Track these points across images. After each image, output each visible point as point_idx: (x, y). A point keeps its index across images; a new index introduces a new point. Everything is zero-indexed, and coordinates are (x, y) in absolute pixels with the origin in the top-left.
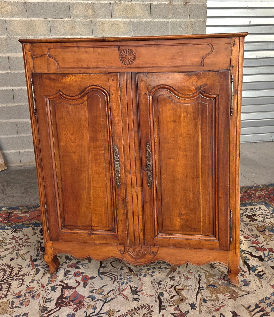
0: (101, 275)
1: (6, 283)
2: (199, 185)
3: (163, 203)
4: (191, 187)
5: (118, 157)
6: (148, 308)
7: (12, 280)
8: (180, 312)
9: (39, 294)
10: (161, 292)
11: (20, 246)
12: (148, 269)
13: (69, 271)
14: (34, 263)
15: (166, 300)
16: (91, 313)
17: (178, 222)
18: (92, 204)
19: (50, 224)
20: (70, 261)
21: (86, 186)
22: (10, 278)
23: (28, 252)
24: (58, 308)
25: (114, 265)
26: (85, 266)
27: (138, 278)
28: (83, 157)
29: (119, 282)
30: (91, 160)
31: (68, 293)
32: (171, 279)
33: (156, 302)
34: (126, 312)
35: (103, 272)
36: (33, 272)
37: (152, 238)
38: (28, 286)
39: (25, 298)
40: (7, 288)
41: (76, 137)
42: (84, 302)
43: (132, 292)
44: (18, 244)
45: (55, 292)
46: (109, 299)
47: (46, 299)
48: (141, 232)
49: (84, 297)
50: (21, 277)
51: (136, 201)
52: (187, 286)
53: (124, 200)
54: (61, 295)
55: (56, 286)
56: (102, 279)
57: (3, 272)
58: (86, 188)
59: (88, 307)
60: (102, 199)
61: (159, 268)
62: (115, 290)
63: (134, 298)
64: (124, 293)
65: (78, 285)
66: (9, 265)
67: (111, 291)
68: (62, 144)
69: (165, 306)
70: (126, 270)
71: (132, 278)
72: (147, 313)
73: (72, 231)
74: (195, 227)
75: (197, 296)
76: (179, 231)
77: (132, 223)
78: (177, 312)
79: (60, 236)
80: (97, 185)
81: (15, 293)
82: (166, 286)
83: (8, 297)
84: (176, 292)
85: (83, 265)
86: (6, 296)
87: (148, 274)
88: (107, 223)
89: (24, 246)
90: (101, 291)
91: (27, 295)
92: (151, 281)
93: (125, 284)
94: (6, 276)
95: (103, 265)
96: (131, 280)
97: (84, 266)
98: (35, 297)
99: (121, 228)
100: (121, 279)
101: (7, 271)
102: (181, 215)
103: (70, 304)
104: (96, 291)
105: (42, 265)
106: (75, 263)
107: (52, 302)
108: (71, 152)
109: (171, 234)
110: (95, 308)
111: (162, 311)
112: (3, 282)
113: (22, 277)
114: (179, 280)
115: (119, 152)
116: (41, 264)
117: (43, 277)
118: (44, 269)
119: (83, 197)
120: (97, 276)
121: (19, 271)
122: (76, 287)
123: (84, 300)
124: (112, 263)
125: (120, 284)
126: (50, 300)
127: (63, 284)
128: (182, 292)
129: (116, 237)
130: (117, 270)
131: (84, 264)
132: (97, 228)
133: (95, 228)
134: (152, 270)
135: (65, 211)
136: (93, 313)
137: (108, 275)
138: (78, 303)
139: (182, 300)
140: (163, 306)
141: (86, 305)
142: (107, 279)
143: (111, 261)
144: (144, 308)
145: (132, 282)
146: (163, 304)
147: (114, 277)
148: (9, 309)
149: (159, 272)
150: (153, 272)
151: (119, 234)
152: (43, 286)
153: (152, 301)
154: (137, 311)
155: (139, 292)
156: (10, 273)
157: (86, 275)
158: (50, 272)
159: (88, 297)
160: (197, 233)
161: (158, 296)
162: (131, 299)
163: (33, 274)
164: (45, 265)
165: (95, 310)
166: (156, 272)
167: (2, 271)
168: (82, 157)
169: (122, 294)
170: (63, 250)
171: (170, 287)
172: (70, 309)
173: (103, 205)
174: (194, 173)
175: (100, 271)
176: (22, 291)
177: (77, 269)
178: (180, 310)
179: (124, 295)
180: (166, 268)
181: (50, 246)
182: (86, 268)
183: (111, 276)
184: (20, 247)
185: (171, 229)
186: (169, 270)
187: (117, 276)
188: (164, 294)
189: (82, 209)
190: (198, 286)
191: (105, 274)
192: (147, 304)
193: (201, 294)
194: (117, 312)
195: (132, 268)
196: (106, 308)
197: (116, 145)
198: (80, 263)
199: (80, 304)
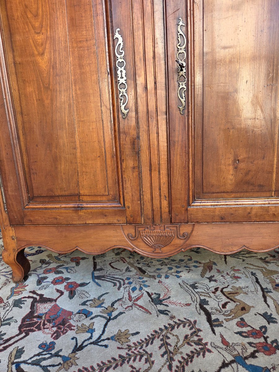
0: (96, 280)
5: (122, 55)
6: (189, 326)
8: (249, 329)
10: (202, 298)
12: (168, 268)
13: (45, 278)
15: (217, 310)
16: (86, 340)
18: (78, 155)
19: (8, 196)
20: (47, 265)
21: (67, 121)
24: (24, 334)
25: (115, 267)
26: (71, 269)
27: (157, 281)
28: (58, 62)
29: (128, 288)
30: (72, 68)
31: (43, 309)
32: (211, 279)
33: (200, 314)
34: (152, 335)
35: (100, 276)
37: (184, 208)
41: (42, 22)
42: (71, 321)
43: (152, 301)
45: (21, 307)
46: (114, 314)
47: (2, 319)
48: (165, 201)
49: (71, 313)
51: (156, 143)
52: (241, 288)
53: (134, 142)
54: (30, 312)
55: (22, 299)
56: (100, 286)
58: (67, 124)
59: (80, 329)
60: (96, 144)
61: (185, 266)
62: (124, 300)
63: (159, 311)
64: (140, 303)
65: (61, 296)
67: (116, 301)
68: (18, 38)
69: (218, 320)
70: (134, 271)
71: (147, 281)
72: (192, 334)
73: (46, 206)
74: (262, 184)
75: (265, 301)
76: (231, 192)
77: (149, 185)
78: (245, 329)
79: (25, 215)
80: (85, 119)
82: (206, 290)
84: (228, 298)
85: (67, 269)
87: (171, 274)
88: (105, 187)
90: (100, 303)
92: (179, 284)
93: (138, 290)
95: (98, 267)
96: (146, 283)
97: (69, 270)
99: (130, 194)
100: (130, 283)
102: (237, 162)
103: (45, 327)
104: (91, 302)
105: (5, 272)
106: (55, 267)
107: (12, 324)
108: (36, 53)
109: (217, 198)
110: (91, 330)
111: (216, 329)
114: (223, 280)
115: (124, 44)
117: (2, 287)
118: (6, 277)
119: (62, 142)
120: (90, 282)
122: (57, 299)
123: (71, 319)
124: (112, 264)
125: (131, 291)
126: (10, 321)
127: (35, 296)
128: (238, 297)
129: (122, 211)
130: (121, 273)
131: (69, 267)
132: (88, 199)
133: (85, 198)
134: (175, 269)
135: (32, 171)
136: (88, 339)
137: (108, 280)
138: (60, 324)
139: (243, 309)
140: (215, 321)
141: (75, 326)
142: (107, 286)
143: (110, 262)
144: (181, 326)
145: (149, 286)
146: (213, 317)
149: (188, 271)
150: (177, 272)
151: (126, 205)
152: (1, 301)
153: (192, 313)
154: (171, 330)
155: (164, 300)
157: (73, 281)
158: (15, 280)
160: (264, 194)
161: (200, 305)
162: (154, 312)
165: (92, 334)
166: (182, 271)
168: (56, 63)
169: (137, 305)
170: (33, 241)
171: (214, 291)
172: (45, 335)
173: (98, 155)
175: (95, 275)
177: (59, 274)
178: (249, 326)
179: (140, 307)
180: (196, 267)
181: (11, 235)
182: (72, 272)
183: (113, 280)
185: (218, 190)
186: (201, 269)
187: (123, 280)
188: (208, 301)
189: (61, 164)
190: (259, 288)
191: (103, 279)
192: (185, 319)
193: (272, 298)
194: (133, 334)
195: (144, 268)
196: (113, 329)
197: (119, 29)
198: (63, 267)
199: (64, 325)
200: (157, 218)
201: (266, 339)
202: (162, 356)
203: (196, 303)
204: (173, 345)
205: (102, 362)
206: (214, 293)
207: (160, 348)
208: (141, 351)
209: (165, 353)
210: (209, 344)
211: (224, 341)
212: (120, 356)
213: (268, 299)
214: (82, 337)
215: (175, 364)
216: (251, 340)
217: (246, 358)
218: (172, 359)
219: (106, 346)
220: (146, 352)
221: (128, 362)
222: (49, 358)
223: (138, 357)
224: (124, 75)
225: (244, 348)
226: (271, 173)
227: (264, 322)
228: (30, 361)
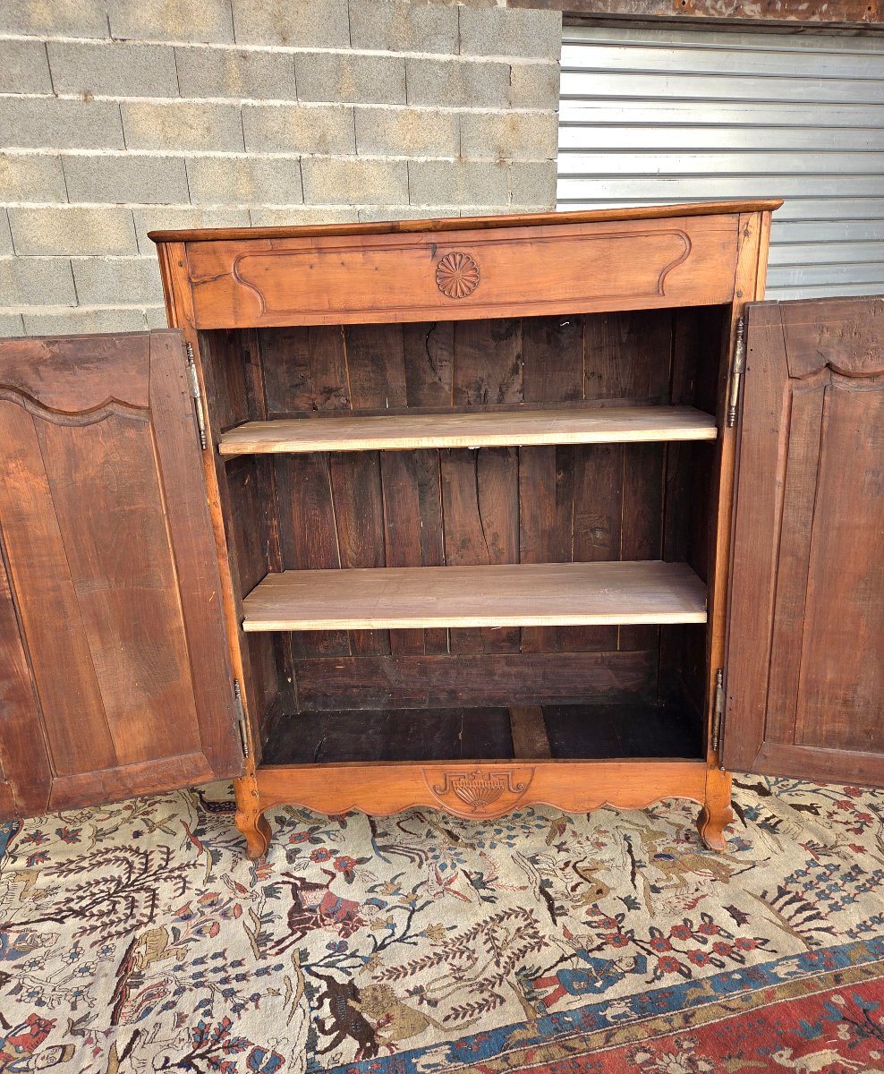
0: (382, 853)
1: (142, 889)
6: (523, 916)
7: (155, 880)
8: (602, 917)
9: (239, 907)
10: (544, 878)
11: (148, 803)
12: (495, 830)
13: (298, 851)
14: (200, 839)
15: (563, 895)
16: (386, 938)
20: (291, 828)
22: (147, 877)
23: (174, 816)
24: (299, 934)
25: (407, 829)
26: (335, 835)
27: (478, 853)
29: (434, 865)
31: (313, 898)
32: (560, 848)
33: (538, 900)
34: (473, 928)
35: (385, 846)
36: (204, 858)
38: (202, 893)
39: (203, 918)
40: (149, 901)
42: (360, 915)
43: (472, 884)
45: (278, 898)
46: (419, 904)
47: (259, 916)
49: (356, 904)
50: (177, 873)
52: (602, 861)
54: (295, 904)
55: (276, 886)
56: (389, 862)
57: (125, 866)
59: (376, 924)
61: (522, 827)
62: (430, 883)
63: (481, 897)
64: (455, 886)
65: (332, 879)
66: (134, 848)
67: (418, 886)
69: (562, 907)
70: (441, 837)
71: (462, 853)
72: (526, 927)
75: (633, 880)
78: (596, 918)
81: (174, 908)
82: (551, 865)
83: (160, 920)
84: (581, 876)
85: (328, 833)
86: (151, 918)
87: (500, 841)
89: (159, 802)
90: (395, 888)
91: (207, 911)
92: (512, 857)
93: (449, 868)
94: (134, 873)
95: (379, 831)
96: (462, 857)
97: (332, 837)
98: (230, 913)
100: (436, 857)
101: (133, 861)
103: (326, 923)
104: (381, 888)
105: (223, 842)
106: (306, 830)
107: (276, 921)
110: (393, 926)
111: (558, 919)
112: (132, 888)
113: (180, 873)
114: (580, 850)
116: (219, 839)
117: (233, 868)
118: (231, 850)
120: (372, 857)
121: (167, 861)
122: (328, 885)
123: (358, 912)
124: (401, 824)
125: (438, 869)
126: (270, 918)
127: (292, 880)
128: (596, 875)
130: (417, 840)
131: (330, 831)
134: (505, 833)
136: (390, 937)
137: (399, 852)
138: (345, 919)
139: (600, 891)
140: (558, 909)
141: (366, 921)
142: (400, 862)
143: (397, 820)
144: (513, 917)
145: (466, 861)
146: (557, 904)
147: (418, 854)
148: (172, 947)
149: (526, 834)
150: (510, 837)
152: (243, 890)
153: (529, 900)
154: (499, 922)
155: (488, 882)
156: (144, 867)
157: (344, 855)
158: (251, 855)
159: (365, 904)
161: (540, 887)
162: (475, 899)
163: (205, 863)
164: (230, 842)
165: (393, 930)
166: (517, 836)
167: (121, 864)
169: (450, 890)
170: (287, 798)
171: (563, 866)
172: (330, 933)
175: (379, 844)
176: (189, 903)
177: (317, 844)
178: (603, 914)
179: (455, 892)
180: (539, 827)
181: (251, 788)
182: (338, 839)
183: (408, 852)
184: (147, 806)
186: (547, 830)
187: (424, 852)
188: (552, 882)
190: (630, 860)
191: (392, 850)
192: (518, 907)
193: (643, 876)
194: (449, 929)
195: (456, 831)
196: (420, 923)
198: (320, 830)
199: (351, 920)
201: (619, 929)
202: (488, 952)
203: (534, 885)
204: (502, 939)
205: (414, 961)
206: (562, 869)
207: (485, 943)
208: (461, 947)
209: (492, 948)
210: (547, 937)
211: (566, 933)
212: (435, 954)
213: (638, 878)
214: (381, 934)
215: (503, 960)
216: (601, 931)
217: (591, 951)
218: (499, 955)
219: (415, 944)
220: (468, 949)
221: (446, 960)
222: (344, 959)
223: (458, 954)
225: (590, 940)
227: (623, 908)
228: (321, 964)
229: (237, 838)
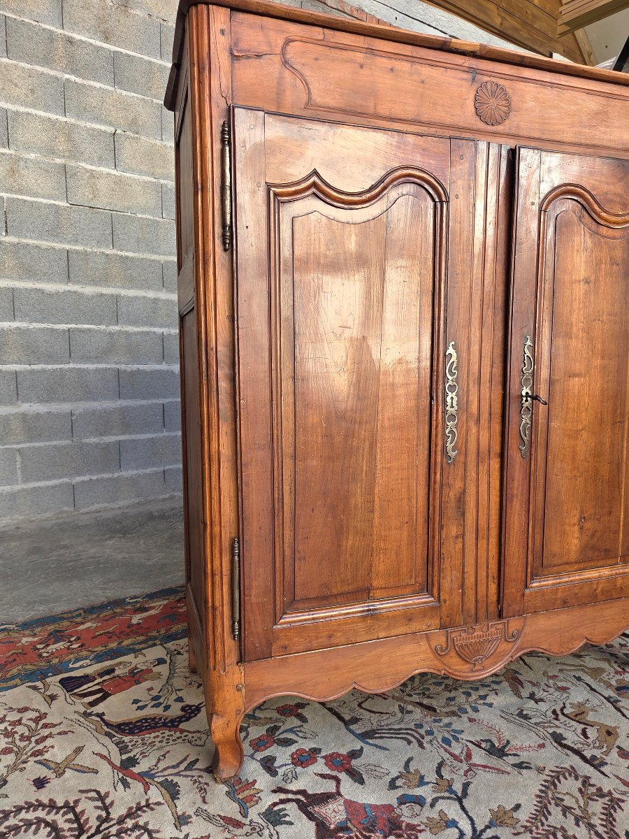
0: (370, 741)
2: (623, 441)
3: (548, 494)
4: (608, 445)
5: (455, 376)
6: (570, 775)
10: (550, 731)
11: (33, 739)
12: (463, 693)
13: (271, 759)
14: (136, 770)
15: (582, 744)
17: (574, 542)
18: (376, 521)
21: (365, 468)
23: (79, 749)
25: (375, 710)
26: (301, 731)
27: (467, 719)
28: (362, 381)
29: (435, 742)
31: (333, 813)
32: (534, 699)
33: (568, 755)
35: (367, 732)
36: (156, 794)
37: (519, 593)
42: (404, 819)
43: (491, 754)
44: (17, 736)
45: (291, 823)
46: (458, 789)
48: (492, 584)
49: (389, 808)
50: (129, 823)
52: (582, 704)
53: (459, 498)
54: (317, 825)
55: (276, 809)
56: (385, 749)
57: (44, 830)
58: (364, 473)
59: (433, 826)
60: (405, 502)
62: (448, 762)
63: (513, 766)
64: (478, 760)
65: (338, 784)
66: (46, 801)
67: (439, 769)
69: (595, 757)
71: (451, 723)
72: (583, 785)
74: (608, 547)
75: (623, 715)
76: (575, 562)
77: (473, 561)
79: (276, 639)
80: (392, 464)
82: (543, 717)
84: (579, 722)
85: (292, 731)
87: (477, 703)
88: (411, 571)
89: (50, 736)
90: (417, 777)
92: (501, 716)
93: (453, 740)
94: (65, 836)
95: (346, 717)
97: (300, 734)
99: (449, 579)
100: (430, 733)
101: (54, 821)
102: (583, 520)
104: (402, 780)
105: (168, 768)
106: (264, 733)
110: (451, 823)
113: (134, 821)
114: (551, 697)
115: (458, 362)
116: (162, 766)
117: (203, 798)
118: (186, 776)
119: (353, 502)
120: (362, 747)
121: (106, 808)
122: (338, 791)
123: (399, 816)
124: (363, 705)
125: (444, 745)
127: (291, 796)
128: (590, 718)
129: (435, 609)
130: (395, 718)
131: (293, 728)
132: (384, 593)
133: (379, 594)
134: (474, 693)
137: (387, 735)
139: (609, 733)
140: (592, 759)
141: (419, 825)
142: (399, 747)
143: (356, 703)
144: (561, 778)
145: (463, 731)
147: (408, 734)
149: (493, 692)
150: (484, 697)
151: (442, 598)
152: (236, 824)
153: (558, 757)
154: (556, 789)
155: (504, 748)
156: (75, 825)
157: (331, 752)
158: (222, 777)
159: (400, 804)
160: (610, 562)
161: (556, 742)
162: (510, 769)
163: (160, 799)
164: (178, 765)
165: (458, 828)
166: (487, 695)
167: (38, 829)
168: (359, 382)
169: (476, 765)
170: (275, 688)
171: (553, 716)
173: (406, 519)
174: (614, 412)
175: (359, 732)
177: (289, 745)
179: (484, 766)
180: (495, 682)
181: (236, 683)
182: (309, 736)
183: (397, 734)
184: (33, 744)
185: (560, 561)
186: (506, 685)
187: (412, 730)
188: (560, 734)
189: (347, 539)
190: (602, 698)
191: (377, 735)
192: (557, 767)
193: (628, 709)
194: (513, 810)
195: (425, 703)
196: (479, 811)
197: (453, 343)
198: (281, 731)
199: (400, 828)
200: (482, 612)
202: (577, 825)
203: (548, 740)
204: (576, 806)
206: (557, 719)
207: (565, 816)
208: (546, 828)
209: (578, 819)
210: (614, 792)
211: (626, 783)
213: (625, 711)
218: (591, 825)
220: (555, 828)
224: (455, 403)
226: (617, 532)
229: (185, 759)
